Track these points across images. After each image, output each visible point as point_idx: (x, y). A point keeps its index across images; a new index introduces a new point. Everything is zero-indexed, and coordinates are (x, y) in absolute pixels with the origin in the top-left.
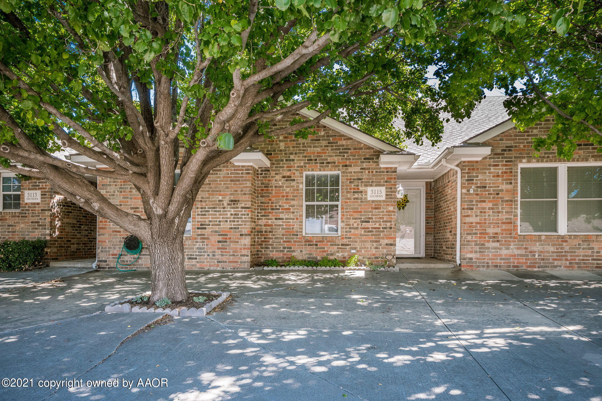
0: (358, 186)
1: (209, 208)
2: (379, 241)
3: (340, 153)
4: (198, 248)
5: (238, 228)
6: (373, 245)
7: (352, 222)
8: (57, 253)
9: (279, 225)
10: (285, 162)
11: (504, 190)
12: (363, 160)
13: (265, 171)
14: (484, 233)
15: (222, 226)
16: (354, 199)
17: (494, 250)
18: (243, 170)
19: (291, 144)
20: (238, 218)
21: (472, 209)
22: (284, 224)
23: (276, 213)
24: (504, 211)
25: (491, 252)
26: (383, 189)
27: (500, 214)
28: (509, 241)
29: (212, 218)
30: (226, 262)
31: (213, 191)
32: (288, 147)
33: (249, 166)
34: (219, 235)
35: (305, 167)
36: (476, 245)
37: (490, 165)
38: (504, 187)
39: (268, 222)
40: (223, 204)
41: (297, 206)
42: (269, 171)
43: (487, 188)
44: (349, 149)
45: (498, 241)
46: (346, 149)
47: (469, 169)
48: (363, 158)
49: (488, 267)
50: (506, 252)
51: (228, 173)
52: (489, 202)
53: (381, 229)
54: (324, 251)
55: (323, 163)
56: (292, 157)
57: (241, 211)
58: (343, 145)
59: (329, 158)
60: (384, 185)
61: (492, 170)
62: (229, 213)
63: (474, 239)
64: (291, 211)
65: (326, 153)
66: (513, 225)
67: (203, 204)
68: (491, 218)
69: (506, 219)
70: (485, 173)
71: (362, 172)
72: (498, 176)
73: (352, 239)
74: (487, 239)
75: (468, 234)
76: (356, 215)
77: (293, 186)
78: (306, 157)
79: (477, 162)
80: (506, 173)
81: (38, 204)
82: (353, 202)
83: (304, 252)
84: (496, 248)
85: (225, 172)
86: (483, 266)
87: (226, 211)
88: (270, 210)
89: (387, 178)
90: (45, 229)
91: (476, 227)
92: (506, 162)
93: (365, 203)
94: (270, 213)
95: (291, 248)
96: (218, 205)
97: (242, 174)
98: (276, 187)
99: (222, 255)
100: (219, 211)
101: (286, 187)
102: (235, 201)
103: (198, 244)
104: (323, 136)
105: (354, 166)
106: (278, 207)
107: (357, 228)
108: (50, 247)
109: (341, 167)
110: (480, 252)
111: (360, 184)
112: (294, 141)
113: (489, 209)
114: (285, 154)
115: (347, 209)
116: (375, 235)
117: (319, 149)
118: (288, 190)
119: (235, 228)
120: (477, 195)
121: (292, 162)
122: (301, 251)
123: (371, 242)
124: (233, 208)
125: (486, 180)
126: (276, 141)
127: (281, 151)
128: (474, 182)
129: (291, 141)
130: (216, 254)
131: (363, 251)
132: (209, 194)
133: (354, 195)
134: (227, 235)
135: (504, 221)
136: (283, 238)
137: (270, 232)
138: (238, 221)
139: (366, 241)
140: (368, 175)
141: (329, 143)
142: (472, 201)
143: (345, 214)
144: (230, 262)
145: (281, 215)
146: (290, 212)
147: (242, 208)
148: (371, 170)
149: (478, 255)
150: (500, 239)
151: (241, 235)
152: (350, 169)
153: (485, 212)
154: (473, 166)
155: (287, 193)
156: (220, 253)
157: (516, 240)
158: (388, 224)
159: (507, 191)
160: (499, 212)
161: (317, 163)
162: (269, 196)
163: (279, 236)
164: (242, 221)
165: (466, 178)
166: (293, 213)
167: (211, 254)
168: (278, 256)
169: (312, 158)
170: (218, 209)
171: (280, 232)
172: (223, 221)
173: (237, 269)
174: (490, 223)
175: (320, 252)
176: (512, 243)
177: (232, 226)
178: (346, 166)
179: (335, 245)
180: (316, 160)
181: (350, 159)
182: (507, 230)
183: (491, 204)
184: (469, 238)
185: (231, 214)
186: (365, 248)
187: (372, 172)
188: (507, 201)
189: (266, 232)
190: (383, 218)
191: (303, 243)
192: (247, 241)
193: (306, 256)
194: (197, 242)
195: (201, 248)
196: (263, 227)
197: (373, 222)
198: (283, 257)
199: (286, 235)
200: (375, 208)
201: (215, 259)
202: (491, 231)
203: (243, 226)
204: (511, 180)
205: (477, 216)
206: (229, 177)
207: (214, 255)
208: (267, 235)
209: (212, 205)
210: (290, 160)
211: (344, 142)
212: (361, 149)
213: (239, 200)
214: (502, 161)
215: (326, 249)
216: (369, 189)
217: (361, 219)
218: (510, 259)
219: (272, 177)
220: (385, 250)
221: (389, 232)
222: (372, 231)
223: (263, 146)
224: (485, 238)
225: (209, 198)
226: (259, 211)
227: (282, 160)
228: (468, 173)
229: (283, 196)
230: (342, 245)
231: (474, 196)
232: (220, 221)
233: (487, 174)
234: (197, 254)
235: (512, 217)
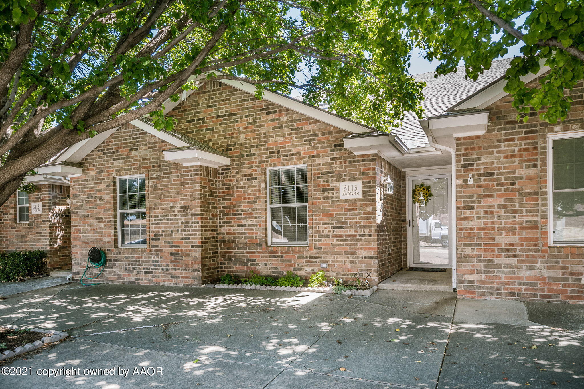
0: (327, 181)
1: (161, 216)
2: (355, 253)
3: (306, 141)
4: (153, 261)
5: (189, 239)
6: (348, 258)
7: (321, 228)
8: (60, 262)
9: (242, 233)
10: (245, 157)
11: (524, 176)
12: (333, 148)
13: (226, 169)
14: (491, 244)
15: (174, 237)
16: (324, 198)
17: (508, 270)
18: (191, 171)
19: (251, 136)
20: (189, 227)
21: (472, 208)
22: (247, 232)
23: (238, 218)
24: (524, 209)
25: (503, 272)
26: (359, 184)
27: (517, 215)
28: (534, 257)
29: (165, 227)
30: (178, 277)
31: (165, 197)
32: (249, 140)
33: (197, 166)
34: (172, 247)
35: (267, 161)
36: (479, 261)
37: (499, 141)
38: (523, 173)
39: (230, 230)
40: (174, 212)
41: (259, 209)
42: (229, 169)
43: (495, 176)
44: (317, 135)
45: (515, 256)
46: (312, 135)
47: (466, 149)
48: (333, 144)
49: (499, 294)
50: (528, 273)
51: (178, 175)
52: (499, 196)
53: (358, 237)
54: (291, 265)
55: (287, 155)
56: (253, 151)
57: (192, 219)
58: (309, 131)
59: (293, 149)
60: (359, 179)
61: (503, 148)
62: (180, 222)
63: (476, 253)
64: (254, 216)
65: (289, 142)
66: (539, 231)
67: (157, 211)
68: (503, 221)
69: (527, 222)
70: (492, 153)
71: (332, 164)
72: (513, 156)
73: (322, 251)
74: (496, 252)
75: (466, 245)
76: (327, 220)
77: (255, 186)
78: (267, 149)
79: (478, 137)
80: (526, 150)
81: (41, 215)
82: (323, 203)
83: (269, 266)
84: (511, 267)
85: (175, 174)
86: (492, 294)
87: (177, 219)
88: (232, 216)
89: (364, 170)
90: (46, 239)
91: (478, 234)
92: (526, 133)
93: (337, 203)
94: (232, 218)
95: (254, 260)
96: (169, 212)
97: (191, 175)
98: (237, 188)
99: (175, 269)
100: (171, 220)
101: (248, 187)
102: (185, 207)
103: (153, 256)
104: (286, 122)
105: (323, 156)
106: (240, 212)
107: (328, 236)
108: (51, 257)
109: (307, 159)
110: (486, 272)
111: (330, 179)
112: (254, 131)
113: (499, 207)
114: (246, 148)
115: (315, 211)
116: (350, 245)
117: (281, 139)
118: (250, 191)
119: (186, 239)
120: (480, 186)
121: (253, 157)
122: (266, 265)
123: (346, 253)
124: (184, 215)
125: (493, 163)
126: (236, 134)
127: (241, 144)
128: (475, 167)
129: (251, 131)
130: (169, 268)
131: (336, 266)
132: (161, 201)
133: (323, 194)
134: (179, 247)
135: (524, 225)
136: (246, 249)
137: (233, 241)
138: (189, 231)
139: (340, 253)
140: (340, 167)
141: (293, 130)
142: (472, 197)
143: (313, 218)
144: (182, 277)
145: (243, 221)
146: (252, 218)
147: (192, 215)
148: (343, 160)
149: (482, 277)
150: (517, 252)
151: (192, 246)
152: (318, 161)
153: (492, 213)
154: (473, 143)
155: (249, 194)
156: (173, 267)
157: (546, 255)
158: (367, 231)
159: (529, 178)
160: (515, 212)
161: (280, 156)
162: (230, 200)
163: (241, 246)
164: (193, 231)
165: (462, 163)
166: (256, 218)
167: (165, 268)
168: (242, 270)
169: (275, 150)
170: (169, 217)
171: (243, 241)
172: (175, 231)
173: (190, 285)
174: (502, 229)
175: (286, 265)
176: (539, 260)
177: (184, 237)
178: (313, 157)
179: (303, 257)
180: (279, 152)
181: (317, 148)
182: (531, 239)
183: (502, 200)
184: (468, 250)
185: (182, 223)
186: (338, 261)
187: (345, 162)
188: (529, 194)
189: (228, 241)
190: (360, 223)
191: (268, 255)
192: (197, 253)
193: (271, 270)
194: (152, 254)
195: (155, 261)
196: (225, 236)
197: (348, 227)
198: (247, 271)
199: (250, 245)
200: (350, 210)
201: (169, 274)
202: (503, 240)
203: (194, 236)
204: (536, 160)
205: (479, 218)
206: (179, 180)
207: (167, 269)
208: (230, 245)
209: (165, 212)
210: (251, 155)
211: (310, 127)
212: (330, 133)
213: (189, 206)
214: (519, 133)
215: (292, 262)
216: (342, 185)
217: (333, 223)
218: (535, 284)
219: (233, 176)
220: (364, 265)
221: (368, 240)
222: (347, 240)
223: (223, 140)
224: (493, 251)
225: (161, 205)
226: (221, 217)
227: (243, 156)
228: (464, 155)
229: (245, 199)
230: (311, 257)
231: (475, 188)
232: (172, 231)
233: (495, 154)
234: (153, 267)
235: (539, 218)
